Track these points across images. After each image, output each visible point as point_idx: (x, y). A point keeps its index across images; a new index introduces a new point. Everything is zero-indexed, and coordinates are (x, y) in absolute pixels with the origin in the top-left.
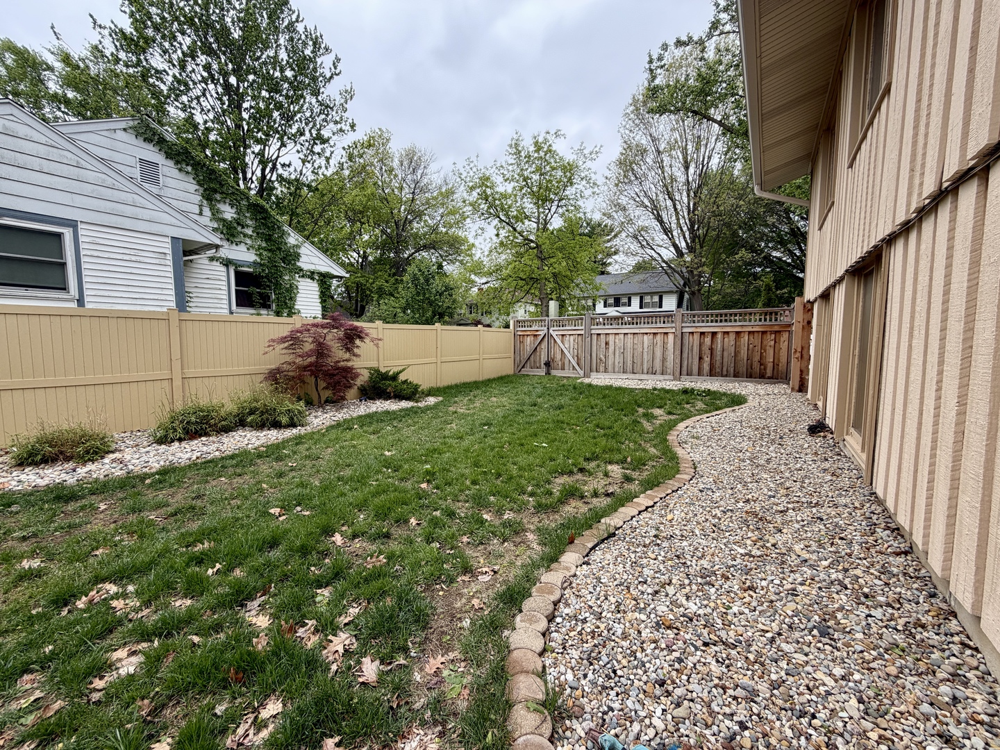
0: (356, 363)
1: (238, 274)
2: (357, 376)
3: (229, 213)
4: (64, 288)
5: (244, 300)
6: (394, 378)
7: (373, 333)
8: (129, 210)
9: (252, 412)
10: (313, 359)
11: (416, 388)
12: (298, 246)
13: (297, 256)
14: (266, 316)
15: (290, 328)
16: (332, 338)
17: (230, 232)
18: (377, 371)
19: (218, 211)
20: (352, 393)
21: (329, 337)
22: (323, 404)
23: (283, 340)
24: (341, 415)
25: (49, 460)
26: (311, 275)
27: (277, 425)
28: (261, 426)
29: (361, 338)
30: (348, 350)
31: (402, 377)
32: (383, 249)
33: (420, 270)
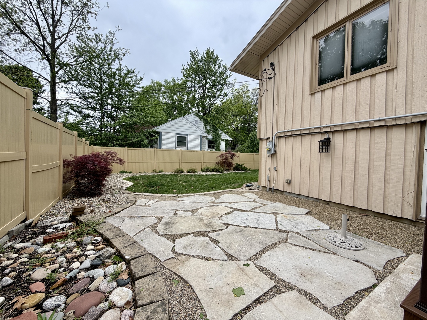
0: (233, 162)
1: (209, 141)
2: (233, 164)
3: (208, 128)
4: (186, 146)
5: (210, 147)
6: (242, 166)
7: (237, 155)
8: (195, 131)
9: (215, 169)
10: (224, 160)
11: (247, 168)
12: (221, 134)
13: (221, 136)
14: (214, 151)
15: (221, 154)
16: (229, 156)
17: (208, 132)
18: (238, 164)
19: (207, 128)
20: (232, 168)
21: (228, 156)
22: (226, 170)
23: (220, 156)
24: (229, 172)
25: (191, 172)
26: (223, 140)
27: (219, 172)
28: (216, 172)
29: (234, 156)
30: (232, 159)
31: (243, 166)
32: (244, 124)
33: (253, 136)
